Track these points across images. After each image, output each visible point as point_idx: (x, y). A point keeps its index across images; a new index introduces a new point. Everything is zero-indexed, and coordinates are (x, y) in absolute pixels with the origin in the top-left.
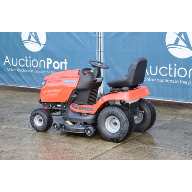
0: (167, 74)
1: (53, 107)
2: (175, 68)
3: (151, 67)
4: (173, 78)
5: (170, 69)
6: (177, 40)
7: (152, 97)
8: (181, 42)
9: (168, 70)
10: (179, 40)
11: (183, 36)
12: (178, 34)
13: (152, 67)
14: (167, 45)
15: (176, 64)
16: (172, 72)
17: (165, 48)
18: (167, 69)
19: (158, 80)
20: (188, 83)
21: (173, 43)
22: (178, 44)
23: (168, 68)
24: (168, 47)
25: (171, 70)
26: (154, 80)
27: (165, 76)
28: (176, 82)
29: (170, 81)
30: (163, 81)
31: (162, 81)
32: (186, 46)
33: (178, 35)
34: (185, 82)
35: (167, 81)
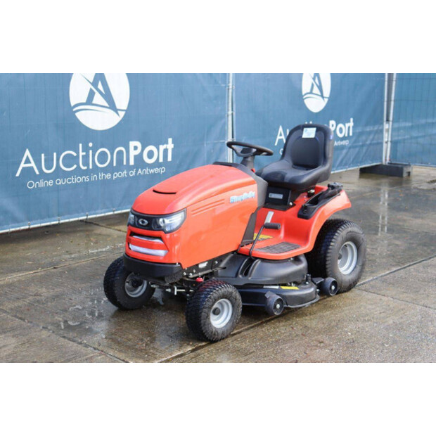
0: (75, 166)
1: (191, 274)
2: (91, 152)
3: (43, 155)
4: (87, 172)
5: (81, 154)
6: (91, 94)
7: (48, 219)
8: (98, 99)
9: (78, 156)
10: (94, 93)
11: (100, 86)
12: (91, 81)
13: (45, 155)
14: (72, 104)
15: (93, 143)
16: (86, 158)
17: (70, 112)
18: (75, 154)
19: (58, 182)
20: (112, 177)
21: (84, 101)
22: (94, 102)
23: (78, 153)
24: (74, 110)
25: (83, 156)
26: (50, 183)
27: (71, 171)
28: (93, 179)
29: (81, 180)
30: (69, 181)
31: (66, 181)
32: (107, 105)
33: (93, 84)
34: (108, 176)
35: (76, 180)
